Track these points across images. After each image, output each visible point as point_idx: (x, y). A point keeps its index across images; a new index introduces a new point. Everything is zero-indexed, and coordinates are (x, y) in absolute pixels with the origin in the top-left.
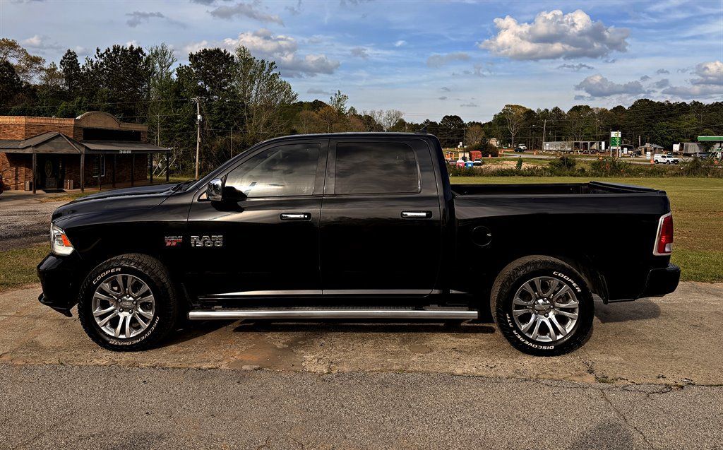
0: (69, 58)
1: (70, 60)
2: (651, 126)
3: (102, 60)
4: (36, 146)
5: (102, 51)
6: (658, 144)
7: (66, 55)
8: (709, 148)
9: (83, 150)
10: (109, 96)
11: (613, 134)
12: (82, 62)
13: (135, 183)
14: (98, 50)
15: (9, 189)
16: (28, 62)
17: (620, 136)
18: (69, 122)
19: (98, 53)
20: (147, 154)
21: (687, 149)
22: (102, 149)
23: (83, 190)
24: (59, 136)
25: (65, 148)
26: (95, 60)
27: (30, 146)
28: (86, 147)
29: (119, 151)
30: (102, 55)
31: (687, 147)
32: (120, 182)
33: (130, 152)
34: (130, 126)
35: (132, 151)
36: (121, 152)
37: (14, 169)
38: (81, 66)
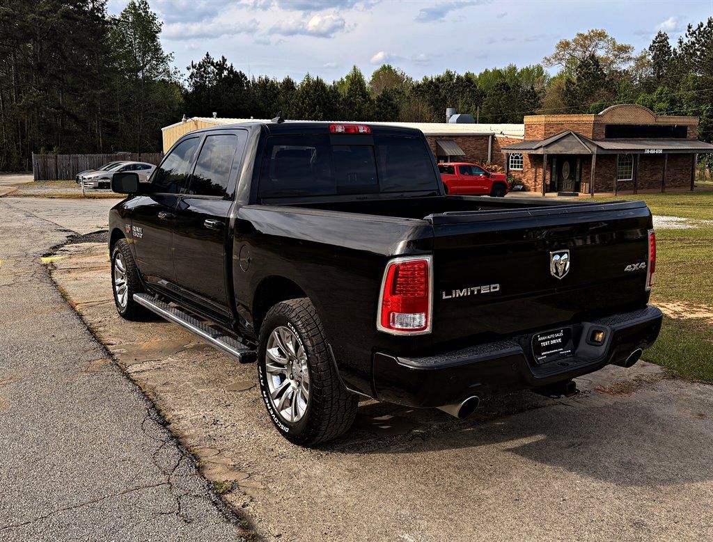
0: (659, 42)
1: (661, 44)
3: (693, 39)
4: (547, 146)
5: (694, 28)
7: (657, 38)
9: (595, 150)
10: (694, 82)
12: (673, 44)
13: (666, 190)
14: (690, 27)
15: (529, 190)
16: (616, 53)
18: (588, 119)
19: (689, 31)
20: (693, 155)
22: (619, 148)
23: (592, 195)
24: (570, 134)
25: (575, 148)
26: (685, 40)
27: (541, 147)
28: (598, 147)
29: (644, 150)
30: (694, 33)
32: (654, 188)
33: (661, 152)
34: (672, 120)
35: (663, 150)
36: (648, 152)
37: (534, 170)
38: (672, 49)
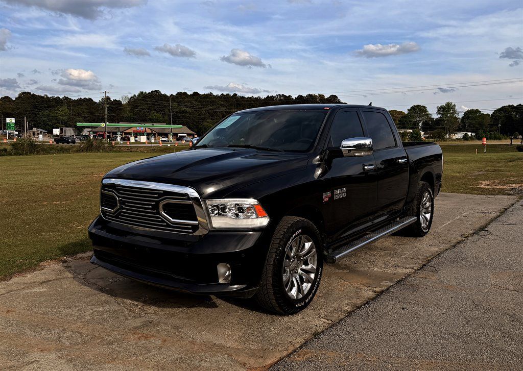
2: (35, 114)
6: (42, 129)
8: (81, 132)
11: (8, 120)
17: (14, 121)
21: (65, 133)
31: (65, 131)
